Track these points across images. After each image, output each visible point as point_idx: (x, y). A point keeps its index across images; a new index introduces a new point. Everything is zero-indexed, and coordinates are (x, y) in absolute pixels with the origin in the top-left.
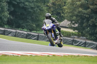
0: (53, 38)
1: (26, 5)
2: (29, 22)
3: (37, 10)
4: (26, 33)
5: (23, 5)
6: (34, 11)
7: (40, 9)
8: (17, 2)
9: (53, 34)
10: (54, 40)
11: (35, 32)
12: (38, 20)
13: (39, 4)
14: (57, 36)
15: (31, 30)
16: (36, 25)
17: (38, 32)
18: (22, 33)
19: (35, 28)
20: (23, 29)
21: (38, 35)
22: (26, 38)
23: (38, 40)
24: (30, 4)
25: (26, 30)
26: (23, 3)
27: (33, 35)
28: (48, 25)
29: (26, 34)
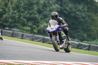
0: (58, 42)
1: (78, 15)
2: (80, 32)
3: (88, 20)
4: (77, 43)
5: (74, 14)
6: (86, 20)
7: (91, 19)
8: (68, 12)
9: (58, 37)
10: (59, 44)
11: (86, 42)
12: (90, 30)
13: (90, 14)
14: (63, 39)
15: (82, 41)
16: (87, 35)
17: (89, 42)
18: (73, 43)
19: (86, 38)
20: (74, 39)
21: (90, 45)
22: (77, 48)
23: (89, 50)
24: (82, 14)
25: (77, 40)
26: (75, 13)
27: (84, 45)
28: (52, 27)
29: (77, 45)
